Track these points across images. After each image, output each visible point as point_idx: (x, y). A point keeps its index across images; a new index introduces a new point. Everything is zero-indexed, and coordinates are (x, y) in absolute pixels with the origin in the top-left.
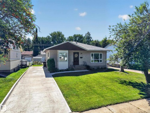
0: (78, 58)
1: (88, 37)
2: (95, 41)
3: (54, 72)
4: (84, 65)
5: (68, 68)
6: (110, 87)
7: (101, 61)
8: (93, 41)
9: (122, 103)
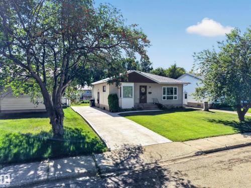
0: (145, 93)
1: (145, 62)
5: (133, 106)
6: (199, 125)
7: (176, 98)
8: (152, 69)
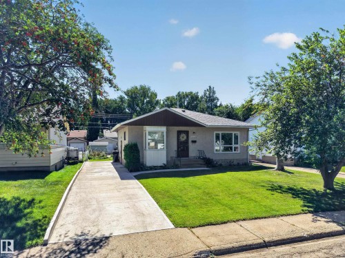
1: (210, 97)
2: (227, 107)
3: (139, 171)
4: (199, 157)
5: (165, 163)
6: (247, 196)
8: (221, 106)
9: (265, 218)
